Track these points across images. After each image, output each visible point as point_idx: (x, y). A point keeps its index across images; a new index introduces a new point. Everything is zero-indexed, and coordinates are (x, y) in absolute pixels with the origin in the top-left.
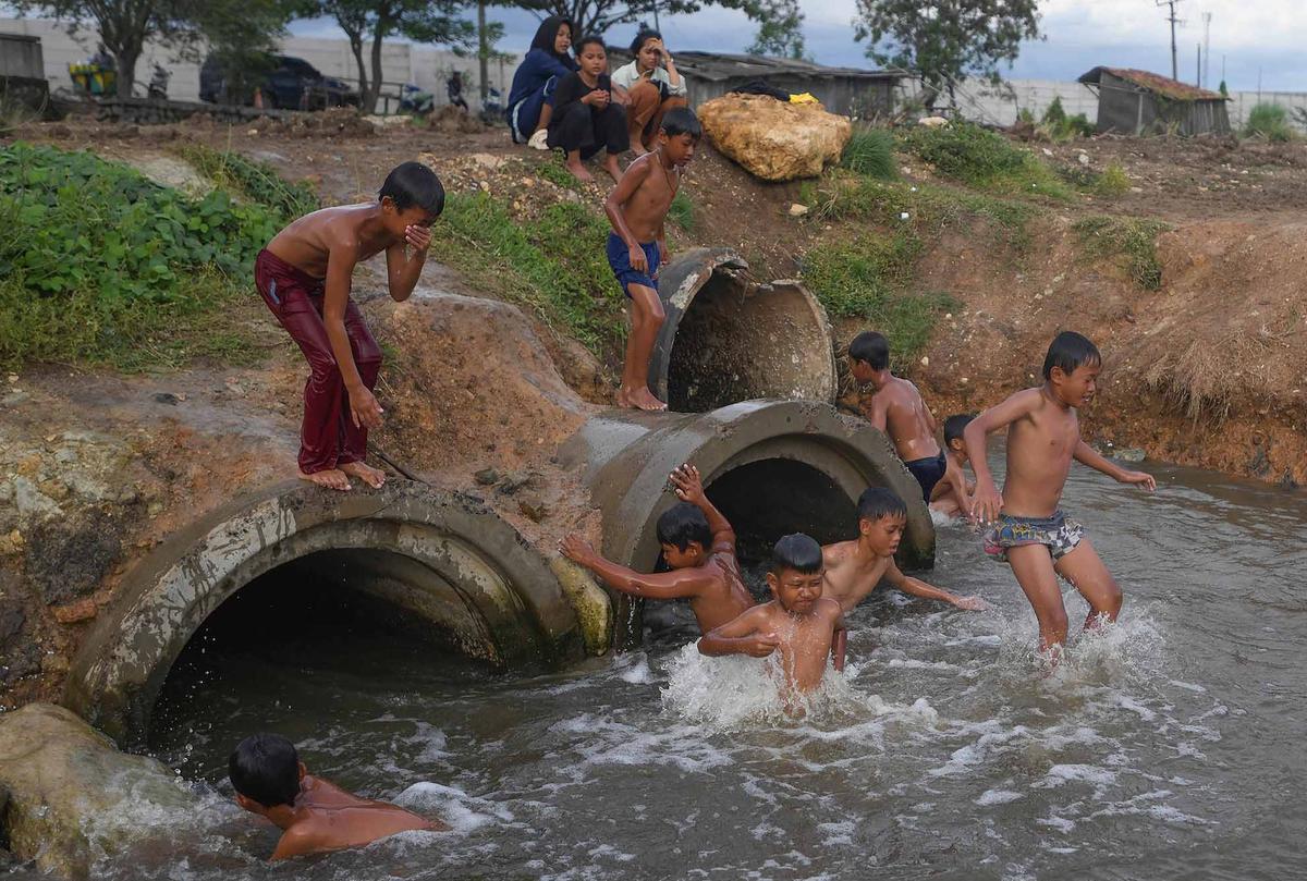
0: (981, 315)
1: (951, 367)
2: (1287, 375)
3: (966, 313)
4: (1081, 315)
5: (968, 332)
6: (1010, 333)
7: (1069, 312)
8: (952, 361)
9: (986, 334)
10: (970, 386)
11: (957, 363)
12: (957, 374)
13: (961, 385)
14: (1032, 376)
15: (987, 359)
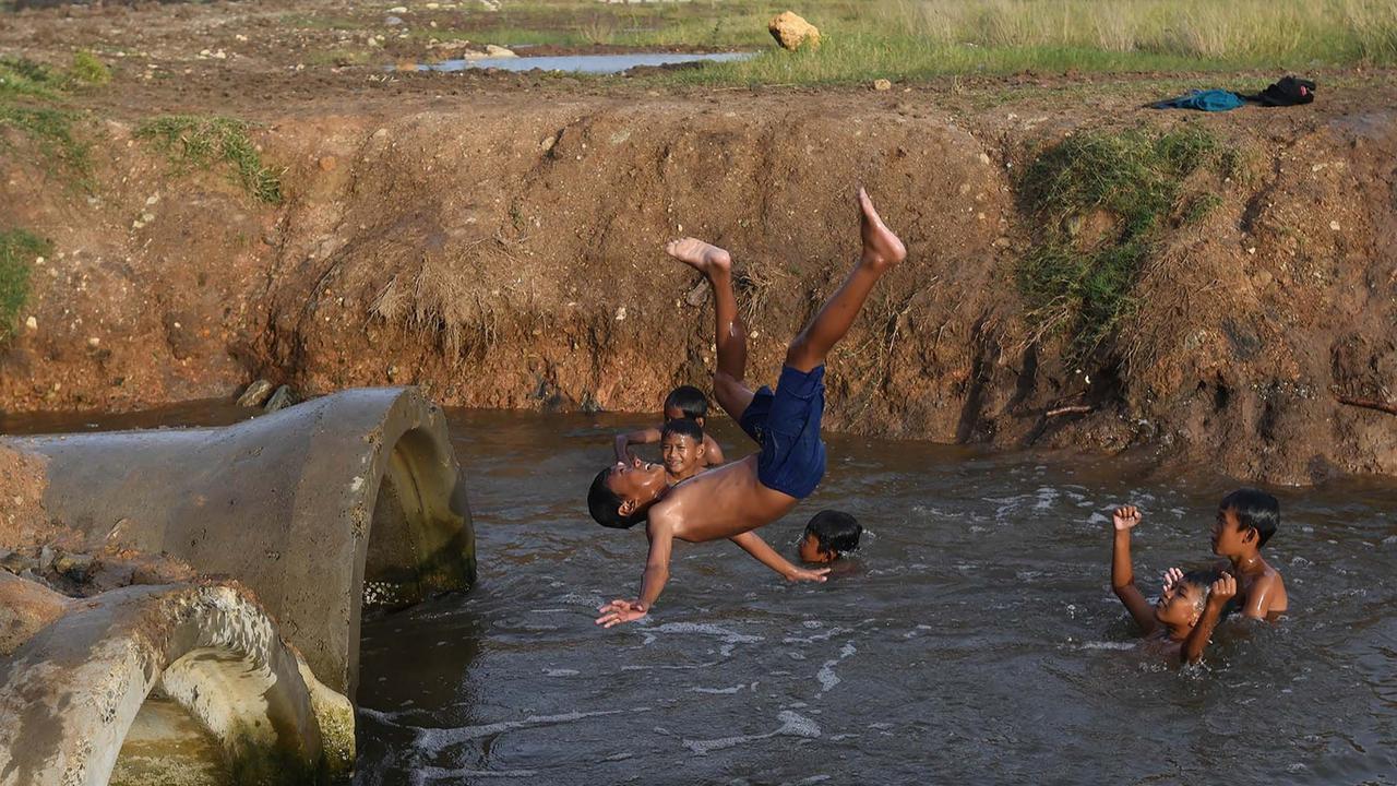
0: (83, 255)
1: (73, 326)
2: (551, 287)
3: (61, 255)
4: (206, 242)
5: (77, 278)
6: (128, 272)
7: (190, 240)
8: (71, 317)
9: (100, 279)
10: (104, 348)
11: (80, 321)
12: (82, 333)
13: (91, 348)
14: (177, 325)
15: (116, 311)
